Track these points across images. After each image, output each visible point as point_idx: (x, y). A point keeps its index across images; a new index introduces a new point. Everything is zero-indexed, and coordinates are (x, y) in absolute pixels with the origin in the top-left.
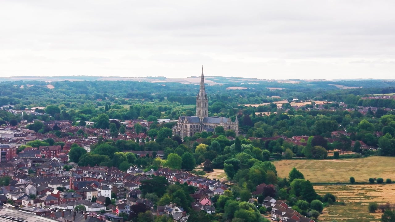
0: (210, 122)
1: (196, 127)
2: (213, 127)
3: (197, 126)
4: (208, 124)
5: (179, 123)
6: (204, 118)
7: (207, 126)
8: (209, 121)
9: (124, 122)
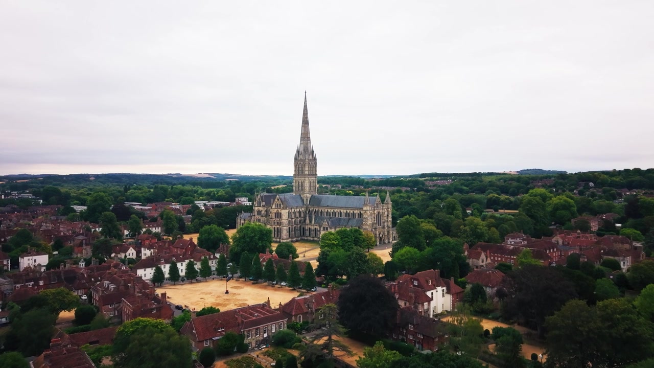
0: (329, 204)
1: (297, 215)
2: (337, 214)
3: (300, 212)
4: (323, 210)
5: (256, 208)
6: (310, 196)
7: (322, 213)
8: (323, 203)
9: (145, 206)
